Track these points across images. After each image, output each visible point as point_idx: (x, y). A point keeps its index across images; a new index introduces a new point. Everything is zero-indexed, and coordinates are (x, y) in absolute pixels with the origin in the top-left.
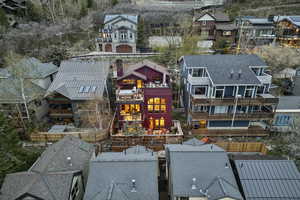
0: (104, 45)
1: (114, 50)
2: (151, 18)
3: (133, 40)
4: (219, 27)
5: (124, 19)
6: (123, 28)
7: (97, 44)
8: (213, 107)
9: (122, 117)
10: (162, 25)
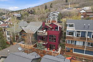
0: (48, 20)
3: (57, 19)
6: (54, 15)
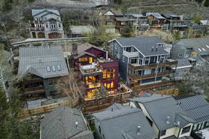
0: (37, 33)
1: (47, 36)
2: (69, 12)
3: (62, 29)
4: (118, 19)
5: (51, 13)
6: (53, 20)
7: (31, 33)
8: (144, 71)
9: (88, 86)
10: (76, 17)
